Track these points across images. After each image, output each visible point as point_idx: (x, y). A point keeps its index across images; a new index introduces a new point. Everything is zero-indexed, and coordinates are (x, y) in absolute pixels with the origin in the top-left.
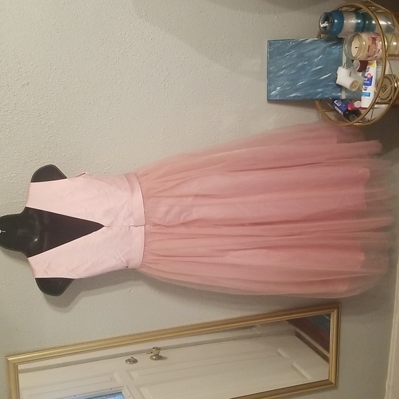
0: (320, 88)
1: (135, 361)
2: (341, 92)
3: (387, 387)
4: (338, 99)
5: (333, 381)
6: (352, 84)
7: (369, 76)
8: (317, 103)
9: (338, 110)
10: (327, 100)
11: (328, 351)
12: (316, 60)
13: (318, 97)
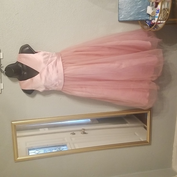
0: (140, 15)
1: (74, 134)
2: (149, 17)
3: (174, 146)
4: (148, 20)
5: (148, 141)
6: (153, 13)
7: (158, 9)
8: (139, 22)
9: (148, 24)
10: (143, 20)
11: (147, 125)
12: (139, 3)
13: (139, 19)
